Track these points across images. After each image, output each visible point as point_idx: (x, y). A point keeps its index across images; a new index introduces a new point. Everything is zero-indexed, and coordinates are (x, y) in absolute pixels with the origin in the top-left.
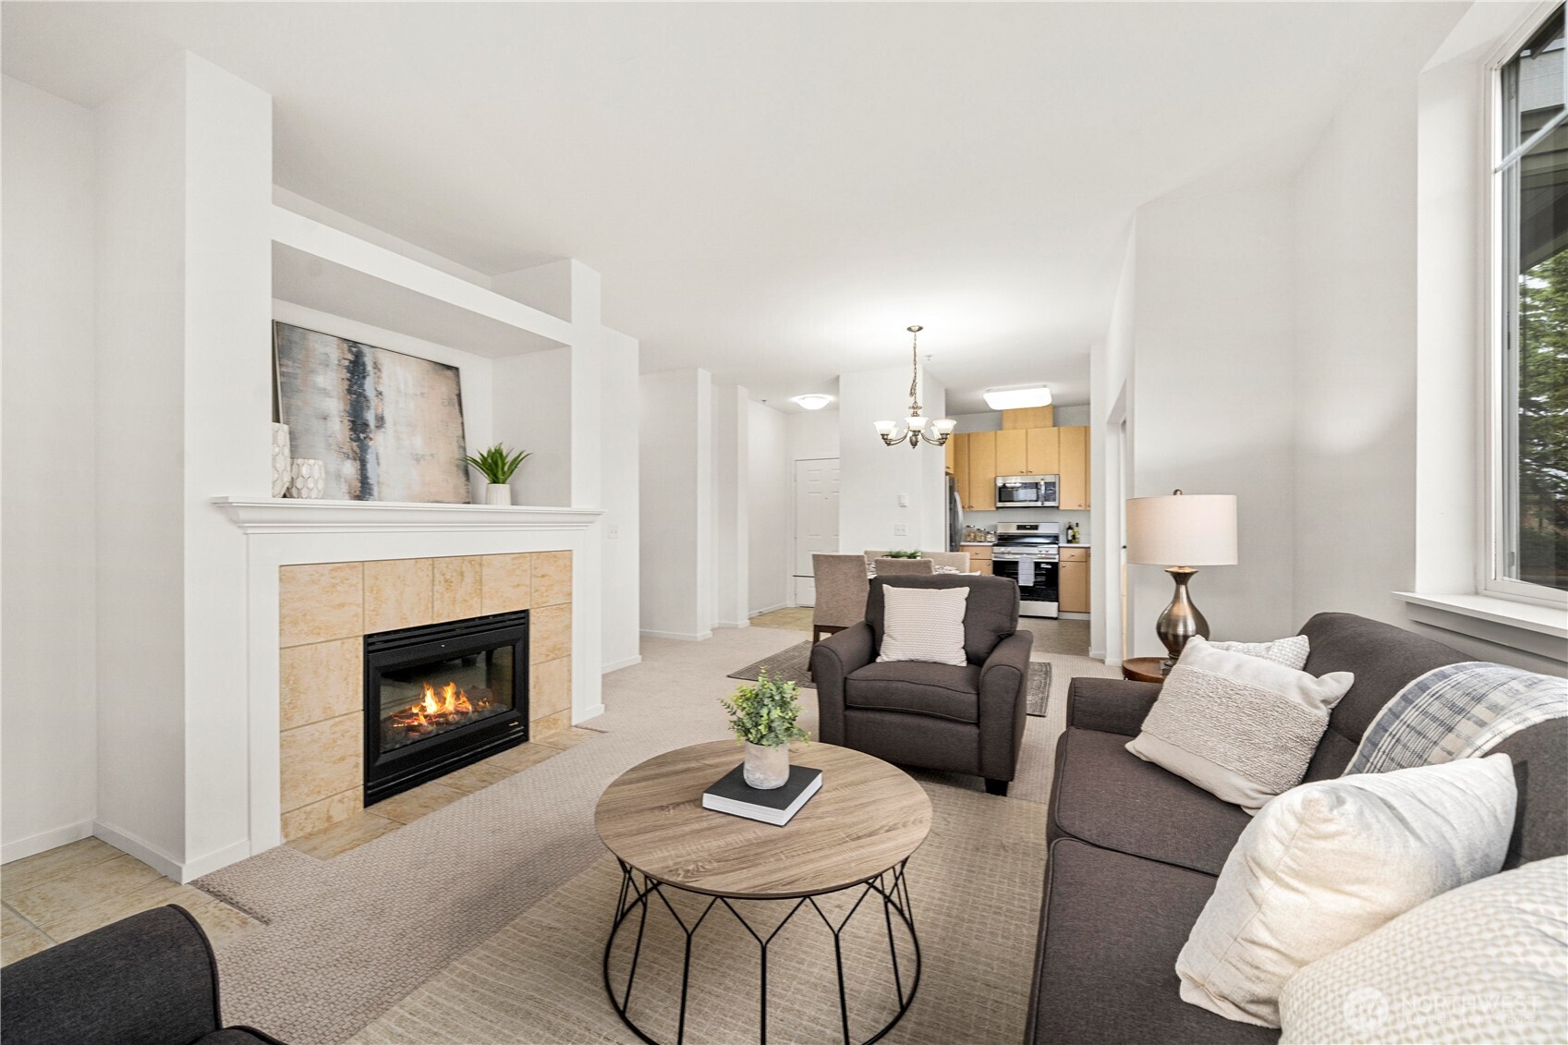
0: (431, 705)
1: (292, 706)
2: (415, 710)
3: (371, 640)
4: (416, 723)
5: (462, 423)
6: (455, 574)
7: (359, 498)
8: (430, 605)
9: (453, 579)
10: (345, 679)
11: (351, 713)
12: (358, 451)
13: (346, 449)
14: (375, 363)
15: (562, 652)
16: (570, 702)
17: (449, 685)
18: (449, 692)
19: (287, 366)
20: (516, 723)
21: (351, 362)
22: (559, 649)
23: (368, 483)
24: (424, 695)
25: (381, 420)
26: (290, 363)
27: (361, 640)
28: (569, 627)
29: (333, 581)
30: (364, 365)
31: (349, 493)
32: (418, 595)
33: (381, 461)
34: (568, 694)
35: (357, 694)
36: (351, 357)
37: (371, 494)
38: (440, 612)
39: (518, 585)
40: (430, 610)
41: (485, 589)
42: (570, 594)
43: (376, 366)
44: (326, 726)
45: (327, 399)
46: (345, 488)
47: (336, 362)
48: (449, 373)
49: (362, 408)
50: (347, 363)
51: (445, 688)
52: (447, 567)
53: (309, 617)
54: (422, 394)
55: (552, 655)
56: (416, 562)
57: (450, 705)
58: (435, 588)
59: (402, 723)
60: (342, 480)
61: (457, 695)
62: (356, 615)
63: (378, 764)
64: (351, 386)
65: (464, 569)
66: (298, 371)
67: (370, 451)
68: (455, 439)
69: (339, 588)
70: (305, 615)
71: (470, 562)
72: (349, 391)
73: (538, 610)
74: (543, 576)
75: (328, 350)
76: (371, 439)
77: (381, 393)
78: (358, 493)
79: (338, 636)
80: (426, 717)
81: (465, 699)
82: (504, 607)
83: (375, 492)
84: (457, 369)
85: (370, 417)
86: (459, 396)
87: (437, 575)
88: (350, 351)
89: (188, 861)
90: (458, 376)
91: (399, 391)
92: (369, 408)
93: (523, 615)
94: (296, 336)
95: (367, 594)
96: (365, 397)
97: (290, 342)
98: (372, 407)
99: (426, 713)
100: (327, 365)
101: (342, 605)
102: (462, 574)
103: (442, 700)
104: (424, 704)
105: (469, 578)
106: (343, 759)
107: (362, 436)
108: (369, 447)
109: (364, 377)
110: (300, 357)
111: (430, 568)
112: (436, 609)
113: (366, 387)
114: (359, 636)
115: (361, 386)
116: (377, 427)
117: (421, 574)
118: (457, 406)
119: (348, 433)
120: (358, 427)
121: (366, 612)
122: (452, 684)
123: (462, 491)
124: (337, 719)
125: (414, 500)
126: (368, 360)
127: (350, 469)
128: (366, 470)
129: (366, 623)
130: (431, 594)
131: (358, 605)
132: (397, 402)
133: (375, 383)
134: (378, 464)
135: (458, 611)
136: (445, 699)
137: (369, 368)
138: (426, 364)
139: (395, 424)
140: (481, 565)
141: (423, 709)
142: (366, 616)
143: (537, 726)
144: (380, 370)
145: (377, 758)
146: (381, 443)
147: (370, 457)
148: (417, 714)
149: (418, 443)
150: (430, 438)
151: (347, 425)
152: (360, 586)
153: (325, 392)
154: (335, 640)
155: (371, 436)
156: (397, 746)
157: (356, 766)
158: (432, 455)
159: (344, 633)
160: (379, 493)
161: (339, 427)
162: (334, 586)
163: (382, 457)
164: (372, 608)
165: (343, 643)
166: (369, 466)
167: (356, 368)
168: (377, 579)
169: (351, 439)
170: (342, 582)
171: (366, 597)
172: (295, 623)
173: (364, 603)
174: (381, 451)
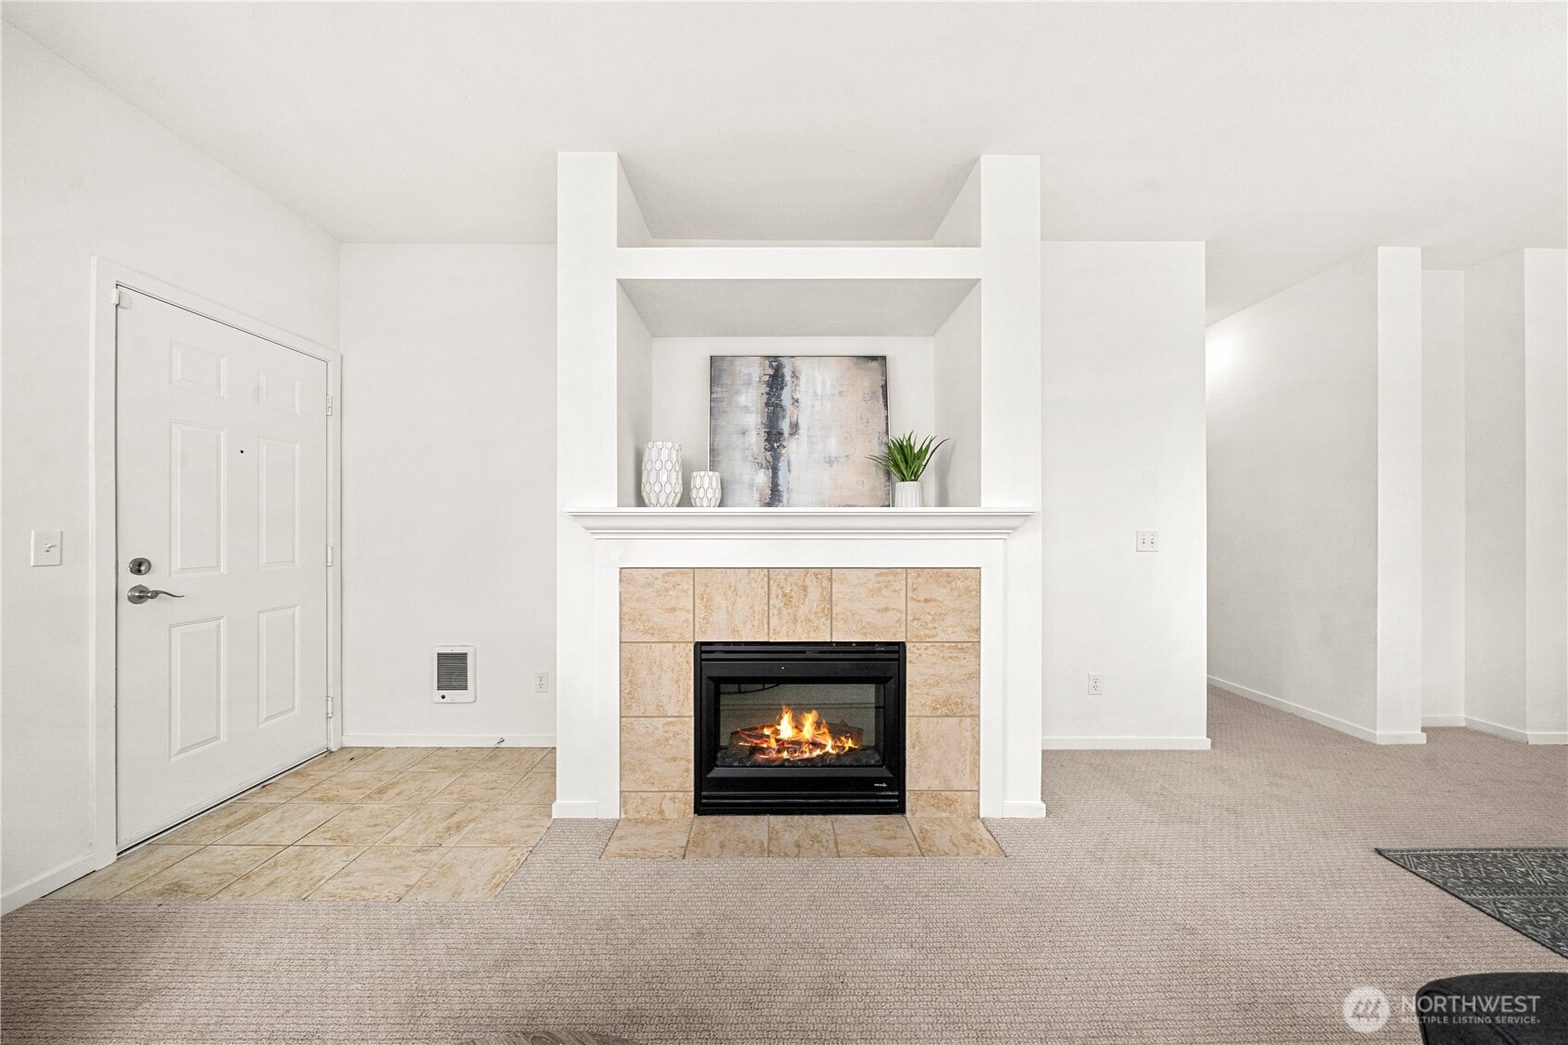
0: (786, 729)
1: (630, 696)
2: (767, 731)
3: (704, 648)
4: (765, 745)
5: (887, 416)
6: (795, 588)
7: (769, 505)
8: (766, 621)
9: (793, 594)
10: (677, 682)
11: (683, 717)
12: (771, 460)
13: (761, 459)
14: (793, 372)
15: (964, 709)
16: (978, 783)
17: (811, 712)
18: (809, 720)
19: (717, 392)
20: (884, 785)
21: (771, 376)
22: (956, 704)
23: (778, 491)
24: (781, 718)
25: (795, 427)
26: (719, 389)
27: (691, 647)
28: (975, 676)
29: (666, 585)
30: (783, 376)
31: (760, 500)
32: (751, 608)
33: (793, 468)
34: (972, 772)
35: (688, 699)
36: (771, 372)
37: (779, 501)
38: (778, 629)
39: (886, 609)
40: (766, 626)
41: (836, 609)
42: (978, 630)
43: (795, 375)
44: (659, 722)
45: (748, 415)
46: (756, 496)
47: (758, 379)
48: (875, 364)
49: (777, 419)
50: (767, 378)
51: (806, 715)
52: (786, 579)
53: (645, 617)
54: (840, 393)
55: (945, 710)
56: (749, 572)
57: (808, 732)
58: (771, 602)
59: (747, 742)
60: (755, 488)
61: (818, 725)
62: (687, 621)
63: (709, 776)
64: (769, 399)
65: (807, 583)
66: (725, 395)
67: (782, 458)
68: (877, 435)
69: (670, 592)
70: (641, 615)
71: (816, 575)
72: (767, 404)
73: (918, 645)
74: (927, 601)
75: (751, 370)
76: (784, 447)
77: (797, 401)
78: (768, 500)
79: (670, 640)
80: (777, 741)
81: (826, 730)
82: (865, 634)
83: (785, 500)
84: (884, 358)
85: (785, 426)
86: (885, 387)
87: (774, 587)
88: (771, 366)
89: (558, 801)
90: (884, 365)
91: (815, 394)
92: (784, 417)
93: (896, 648)
94: (725, 365)
95: (697, 601)
96: (782, 407)
97: (721, 371)
98: (787, 416)
99: (778, 737)
100: (749, 384)
101: (674, 610)
102: (805, 589)
103: (798, 726)
104: (778, 727)
105: (814, 593)
106: (674, 759)
107: (775, 445)
108: (781, 455)
109: (782, 388)
110: (728, 383)
111: (766, 579)
112: (771, 625)
113: (783, 397)
114: (691, 642)
115: (779, 397)
116: (791, 434)
117: (755, 585)
118: (881, 400)
119: (763, 444)
120: (773, 437)
121: (696, 619)
122: (814, 712)
123: (881, 493)
124: (670, 719)
125: (823, 505)
126: (787, 372)
127: (762, 478)
128: (777, 477)
129: (697, 630)
130: (766, 609)
131: (688, 611)
132: (813, 406)
133: (792, 392)
134: (789, 471)
135: (800, 631)
136: (803, 726)
137: (788, 378)
138: (847, 360)
139: (809, 429)
140: (830, 580)
141: (777, 732)
142: (696, 623)
143: (917, 799)
144: (797, 378)
145: (710, 770)
146: (794, 450)
147: (782, 465)
148: (768, 737)
149: (833, 446)
150: (846, 438)
151: (763, 436)
152: (691, 592)
153: (747, 410)
154: (667, 642)
155: (784, 444)
156: (736, 764)
157: (687, 770)
158: (847, 456)
159: (675, 637)
160: (788, 500)
161: (756, 440)
162: (666, 590)
163: (792, 462)
164: (702, 616)
165: (674, 647)
166: (780, 474)
167: (776, 381)
168: (707, 586)
169: (765, 449)
170: (674, 586)
171: (697, 605)
172: (633, 621)
173: (694, 609)
174: (793, 457)
